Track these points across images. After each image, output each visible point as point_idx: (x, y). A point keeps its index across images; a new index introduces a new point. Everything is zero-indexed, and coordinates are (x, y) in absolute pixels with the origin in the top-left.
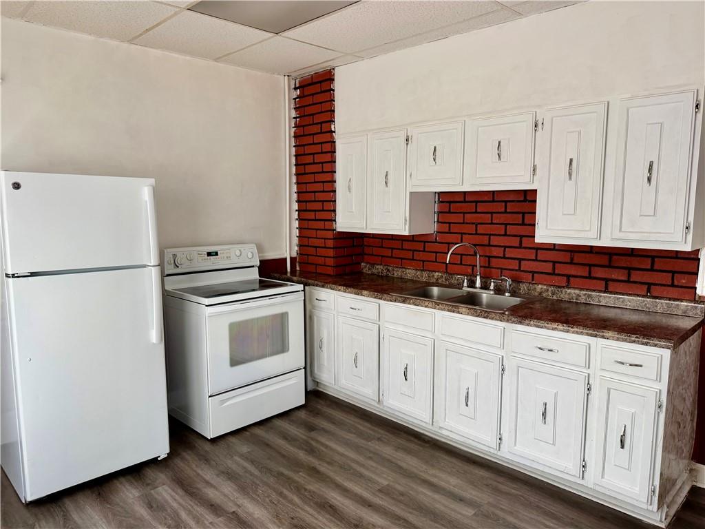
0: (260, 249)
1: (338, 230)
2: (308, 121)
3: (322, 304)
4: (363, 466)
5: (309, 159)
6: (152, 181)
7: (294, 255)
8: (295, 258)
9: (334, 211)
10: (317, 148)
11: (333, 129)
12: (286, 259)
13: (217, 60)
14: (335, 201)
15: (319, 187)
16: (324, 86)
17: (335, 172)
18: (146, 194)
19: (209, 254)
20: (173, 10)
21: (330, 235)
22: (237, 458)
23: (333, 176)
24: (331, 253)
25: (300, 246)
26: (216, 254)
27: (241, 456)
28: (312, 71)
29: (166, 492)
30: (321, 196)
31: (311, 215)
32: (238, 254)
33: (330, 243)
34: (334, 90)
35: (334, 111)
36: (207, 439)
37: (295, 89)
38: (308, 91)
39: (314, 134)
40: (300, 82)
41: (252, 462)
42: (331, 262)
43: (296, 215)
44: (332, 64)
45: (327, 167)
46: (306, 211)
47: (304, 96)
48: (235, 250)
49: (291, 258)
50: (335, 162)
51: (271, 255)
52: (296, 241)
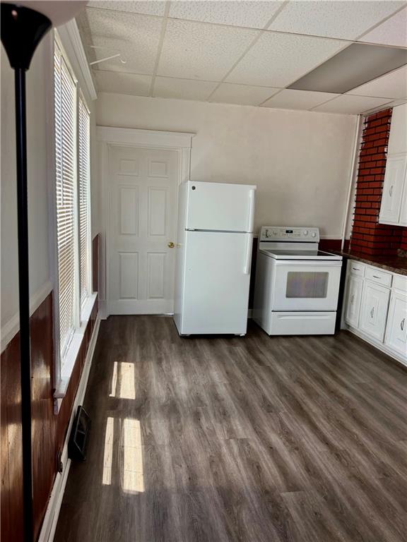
0: (322, 231)
1: (380, 223)
2: (370, 145)
3: (357, 272)
4: (354, 371)
5: (367, 172)
6: (255, 187)
7: (348, 238)
8: (348, 241)
9: (379, 209)
10: (373, 164)
11: (385, 151)
12: (341, 240)
13: (310, 110)
14: (380, 202)
15: (370, 191)
16: (384, 121)
17: (383, 181)
18: (251, 194)
19: (287, 232)
20: (278, 90)
21: (373, 225)
22: (281, 347)
23: (381, 184)
24: (372, 238)
25: (353, 232)
26: (292, 232)
27: (283, 347)
28: (377, 110)
29: (240, 350)
30: (371, 198)
31: (363, 212)
32: (305, 233)
33: (372, 232)
34: (390, 124)
35: (388, 138)
36: (268, 335)
37: (365, 123)
38: (373, 124)
39: (372, 154)
40: (369, 119)
41: (288, 351)
42: (371, 245)
43: (353, 211)
44: (390, 105)
45: (378, 178)
46: (361, 208)
47: (370, 128)
48: (304, 231)
49: (345, 240)
50: (384, 174)
51: (331, 236)
52: (351, 228)
